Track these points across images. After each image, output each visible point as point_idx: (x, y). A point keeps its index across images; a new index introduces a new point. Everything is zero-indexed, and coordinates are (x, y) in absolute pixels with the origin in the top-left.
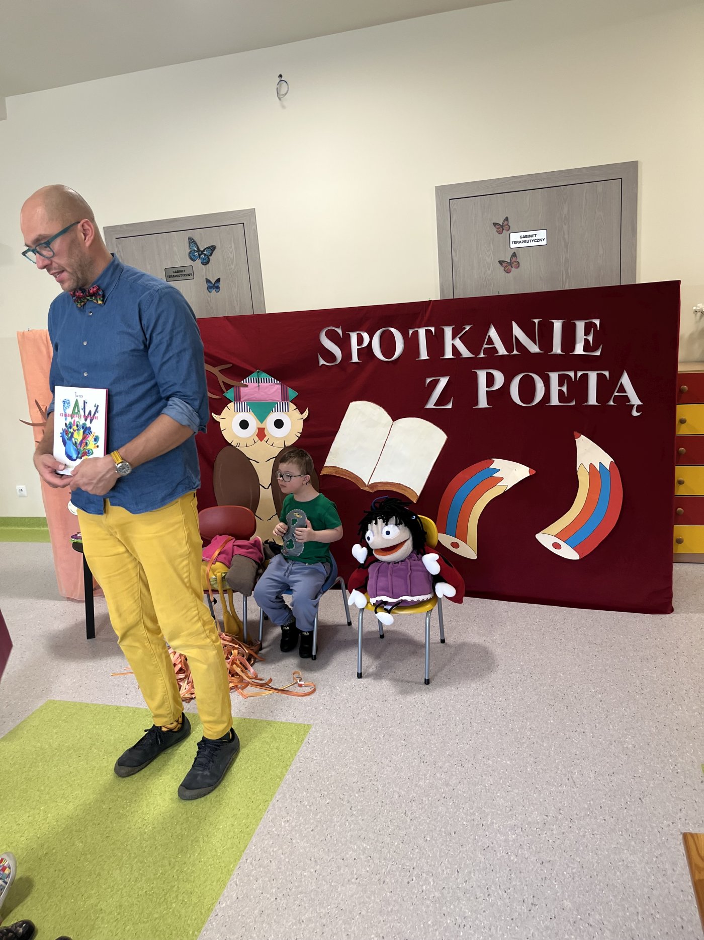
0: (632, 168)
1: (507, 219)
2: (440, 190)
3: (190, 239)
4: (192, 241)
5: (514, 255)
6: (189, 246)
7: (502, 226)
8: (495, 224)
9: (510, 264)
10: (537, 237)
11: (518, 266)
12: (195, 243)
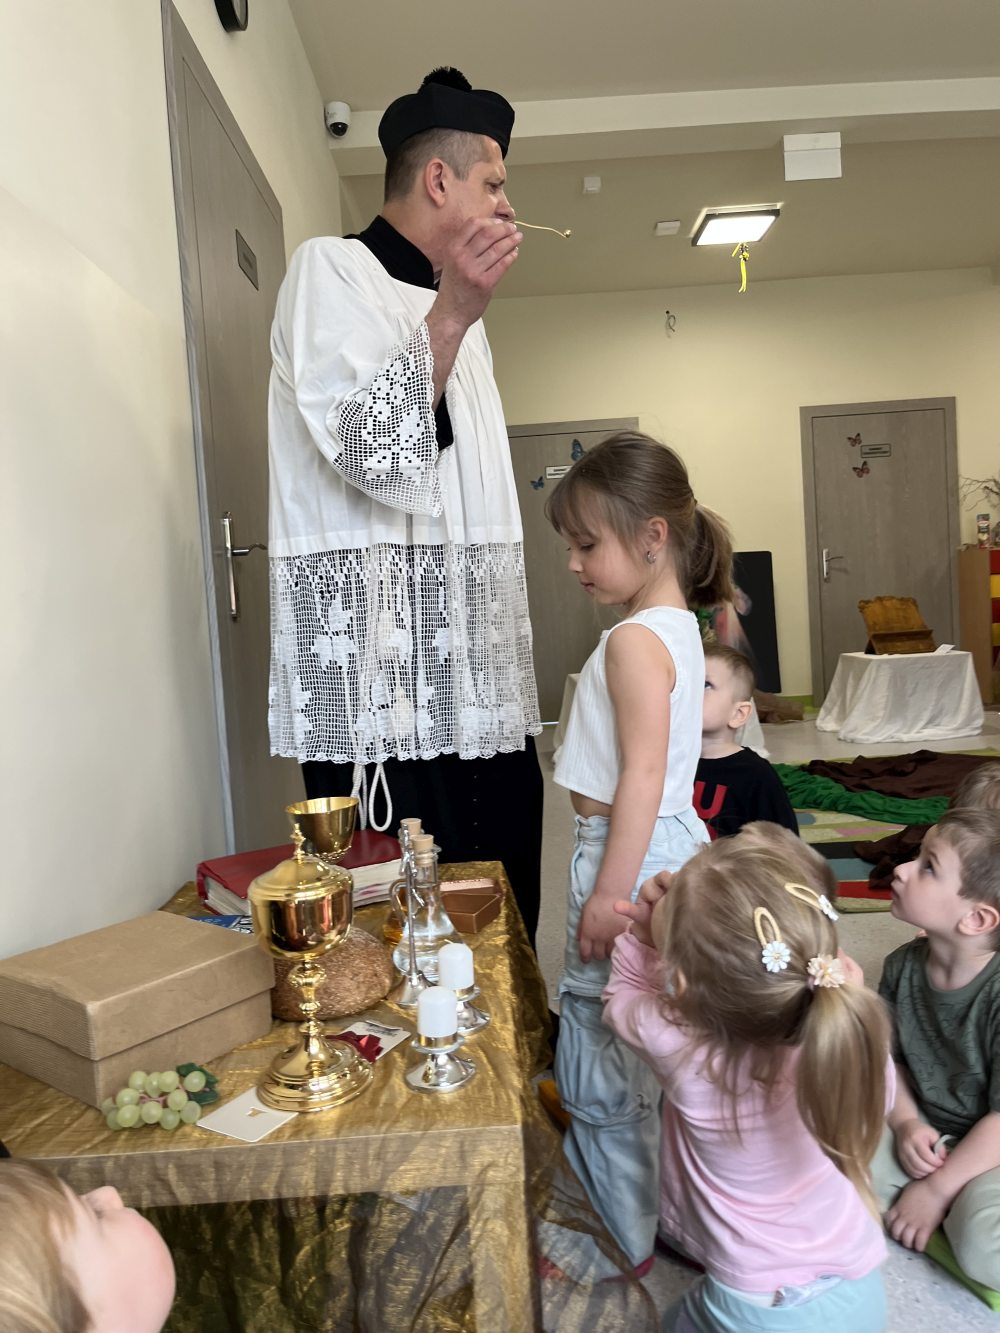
0: (953, 400)
1: (859, 435)
2: (804, 410)
3: (575, 441)
4: (576, 443)
5: (865, 463)
6: (574, 448)
7: (855, 440)
8: (850, 439)
9: (862, 470)
10: (883, 450)
11: (868, 472)
12: (579, 444)
